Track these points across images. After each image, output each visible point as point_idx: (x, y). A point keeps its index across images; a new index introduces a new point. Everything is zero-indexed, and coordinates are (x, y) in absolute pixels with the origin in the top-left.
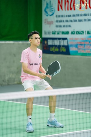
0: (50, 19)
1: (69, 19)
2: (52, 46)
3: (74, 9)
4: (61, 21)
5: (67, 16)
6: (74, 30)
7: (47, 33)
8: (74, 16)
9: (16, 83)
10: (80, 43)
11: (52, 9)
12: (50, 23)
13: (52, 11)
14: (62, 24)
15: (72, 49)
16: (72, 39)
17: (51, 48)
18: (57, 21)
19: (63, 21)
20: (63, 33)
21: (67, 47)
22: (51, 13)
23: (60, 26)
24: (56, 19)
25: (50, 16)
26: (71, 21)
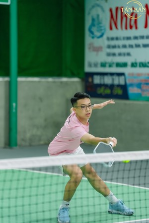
0: (98, 42)
1: (127, 43)
2: (100, 86)
3: (136, 28)
4: (114, 47)
5: (124, 38)
6: (136, 60)
7: (93, 65)
8: (136, 38)
9: (42, 142)
10: (145, 80)
11: (101, 27)
12: (98, 49)
13: (101, 30)
14: (116, 51)
15: (132, 91)
16: (132, 75)
17: (98, 89)
18: (109, 47)
19: (119, 47)
20: (118, 65)
21: (124, 88)
22: (98, 34)
23: (114, 55)
24: (107, 43)
25: (99, 37)
26: (131, 46)
